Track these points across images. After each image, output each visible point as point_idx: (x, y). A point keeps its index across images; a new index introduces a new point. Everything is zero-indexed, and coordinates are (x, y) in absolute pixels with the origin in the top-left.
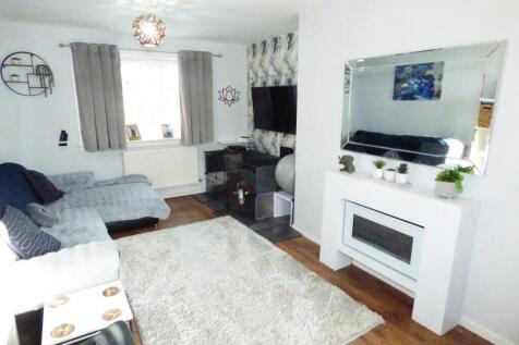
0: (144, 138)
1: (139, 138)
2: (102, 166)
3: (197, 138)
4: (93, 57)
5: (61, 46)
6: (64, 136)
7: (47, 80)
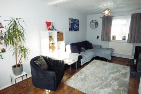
0: (116, 39)
1: (115, 39)
2: (104, 44)
3: (136, 41)
4: (106, 19)
5: (100, 18)
6: (98, 37)
7: (96, 26)
